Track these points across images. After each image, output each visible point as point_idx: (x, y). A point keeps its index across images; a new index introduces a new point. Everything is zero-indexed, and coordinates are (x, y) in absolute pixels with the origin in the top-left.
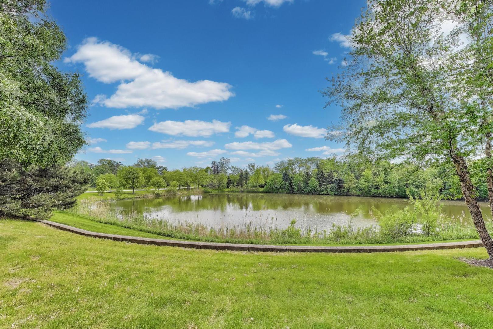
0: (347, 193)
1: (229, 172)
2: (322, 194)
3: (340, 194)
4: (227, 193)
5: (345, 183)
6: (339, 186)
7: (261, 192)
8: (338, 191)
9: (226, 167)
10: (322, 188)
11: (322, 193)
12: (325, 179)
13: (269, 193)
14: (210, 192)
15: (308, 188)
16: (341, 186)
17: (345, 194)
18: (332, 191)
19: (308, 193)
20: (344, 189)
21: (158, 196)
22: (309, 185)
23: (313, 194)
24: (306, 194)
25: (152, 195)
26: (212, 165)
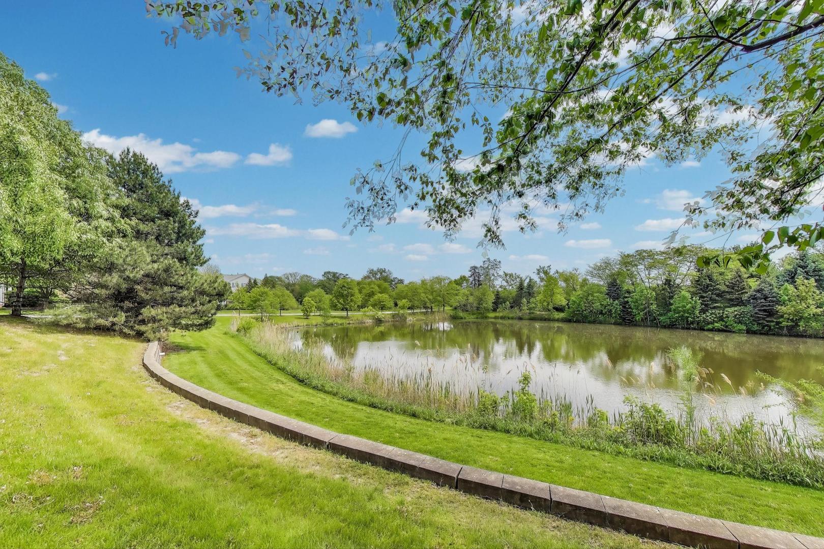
0: (790, 328)
1: (498, 283)
2: (709, 330)
3: (767, 332)
4: (493, 320)
5: (784, 304)
6: (765, 311)
7: (558, 320)
8: (759, 324)
9: (493, 275)
10: (708, 316)
11: (710, 326)
12: (718, 295)
13: (575, 322)
14: (462, 318)
15: (670, 314)
16: (771, 313)
17: (785, 331)
18: (740, 322)
19: (671, 326)
20: (781, 320)
21: (379, 321)
22: (673, 307)
23: (683, 328)
24: (664, 327)
25: (371, 321)
26: (470, 273)
